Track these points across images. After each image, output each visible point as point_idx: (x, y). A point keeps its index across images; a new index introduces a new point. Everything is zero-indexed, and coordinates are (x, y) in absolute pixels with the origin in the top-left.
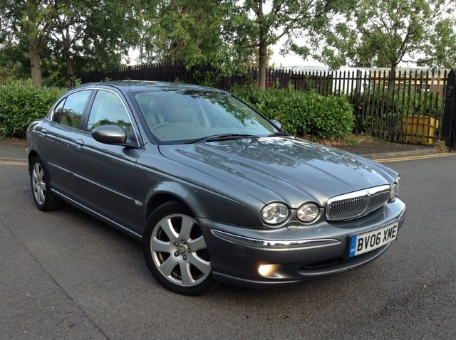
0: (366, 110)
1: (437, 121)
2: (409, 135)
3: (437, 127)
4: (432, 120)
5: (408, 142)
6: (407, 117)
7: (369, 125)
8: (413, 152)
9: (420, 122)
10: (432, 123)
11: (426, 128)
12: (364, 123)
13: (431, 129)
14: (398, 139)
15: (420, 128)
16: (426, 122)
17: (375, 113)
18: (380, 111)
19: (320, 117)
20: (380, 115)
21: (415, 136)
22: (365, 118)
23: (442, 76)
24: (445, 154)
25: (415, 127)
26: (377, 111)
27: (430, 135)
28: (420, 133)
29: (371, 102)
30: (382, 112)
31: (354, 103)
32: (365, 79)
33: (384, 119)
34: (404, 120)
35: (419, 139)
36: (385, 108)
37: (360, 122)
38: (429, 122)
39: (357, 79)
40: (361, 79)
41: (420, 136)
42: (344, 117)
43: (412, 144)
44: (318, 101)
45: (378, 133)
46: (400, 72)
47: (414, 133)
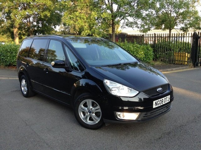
0: (158, 50)
1: (189, 55)
2: (177, 61)
3: (189, 57)
4: (187, 54)
5: (177, 64)
6: (176, 53)
7: (160, 57)
8: (179, 68)
9: (182, 55)
10: (187, 55)
11: (184, 57)
12: (158, 56)
13: (186, 58)
14: (172, 62)
15: (182, 57)
16: (184, 55)
17: (162, 51)
18: (164, 50)
19: (139, 54)
20: (164, 52)
21: (179, 61)
22: (158, 54)
23: (190, 35)
24: (193, 69)
25: (179, 57)
26: (163, 50)
27: (186, 61)
28: (181, 60)
29: (160, 47)
30: (165, 51)
31: (153, 48)
32: (158, 37)
33: (166, 54)
34: (175, 54)
35: (181, 62)
36: (166, 49)
37: (156, 56)
38: (185, 55)
39: (154, 37)
40: (156, 37)
41: (182, 61)
42: (149, 54)
43: (179, 64)
44: (138, 47)
45: (164, 60)
46: (172, 34)
47: (179, 60)
